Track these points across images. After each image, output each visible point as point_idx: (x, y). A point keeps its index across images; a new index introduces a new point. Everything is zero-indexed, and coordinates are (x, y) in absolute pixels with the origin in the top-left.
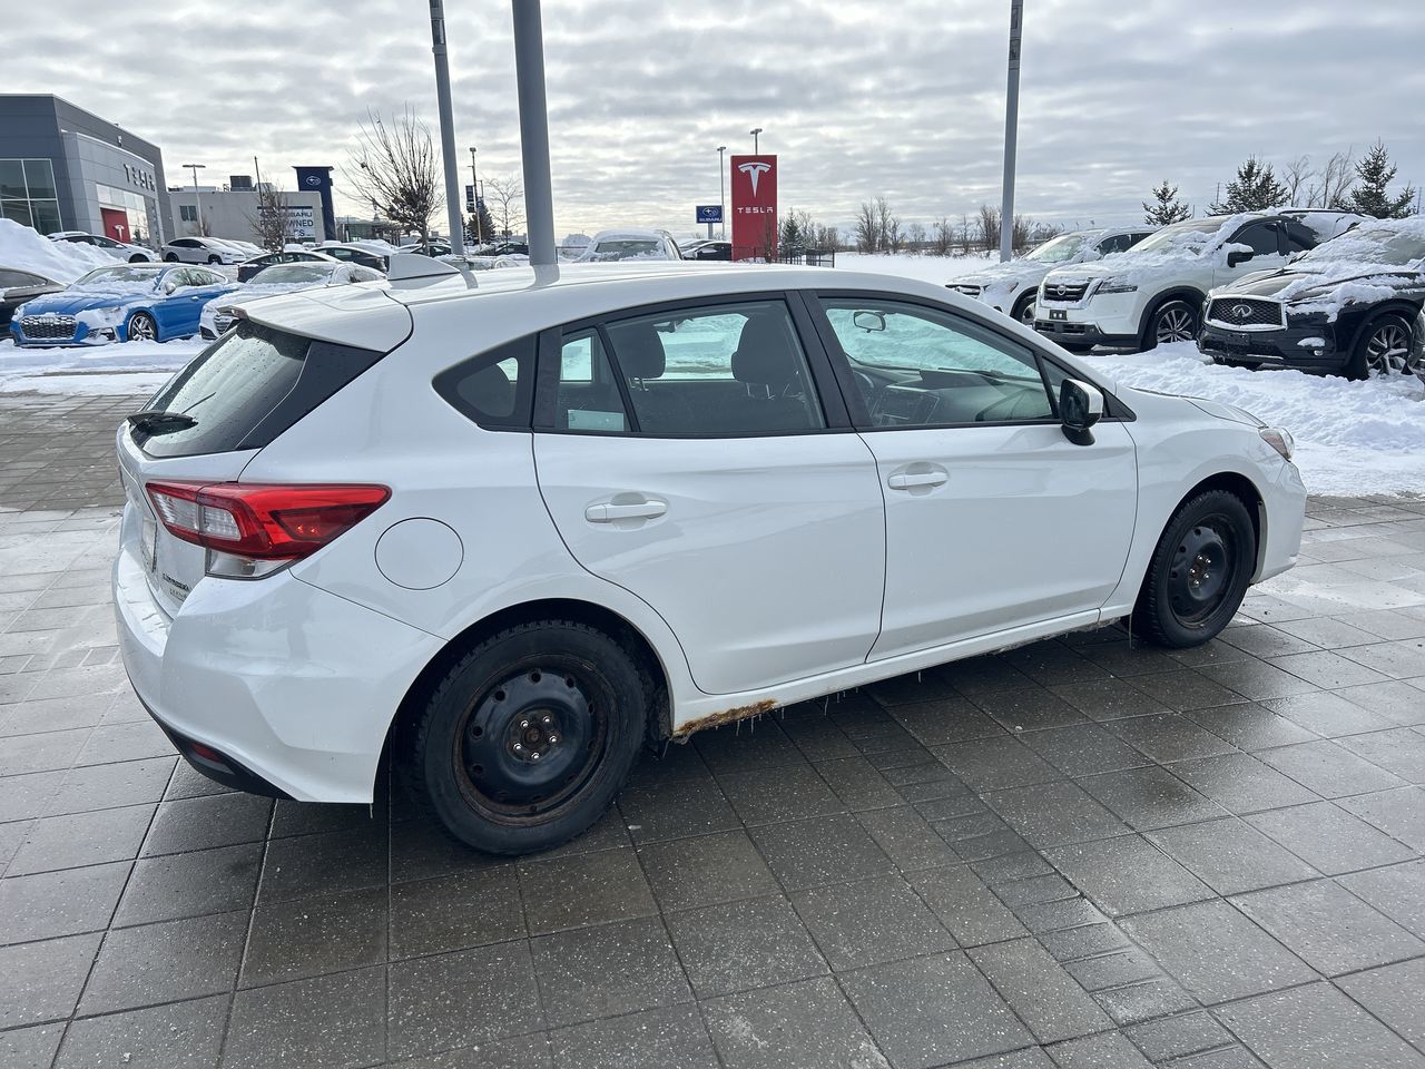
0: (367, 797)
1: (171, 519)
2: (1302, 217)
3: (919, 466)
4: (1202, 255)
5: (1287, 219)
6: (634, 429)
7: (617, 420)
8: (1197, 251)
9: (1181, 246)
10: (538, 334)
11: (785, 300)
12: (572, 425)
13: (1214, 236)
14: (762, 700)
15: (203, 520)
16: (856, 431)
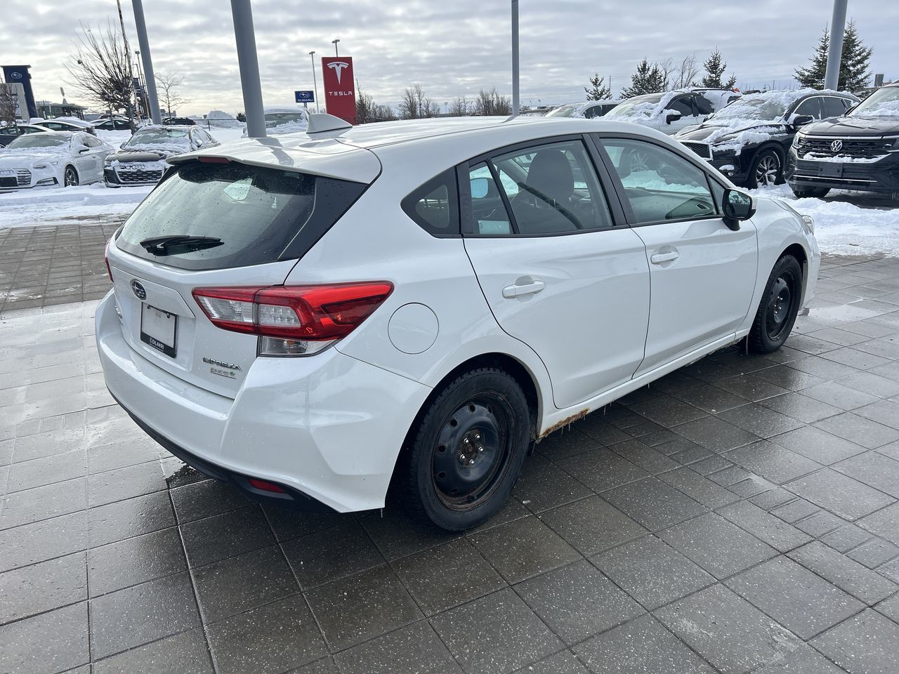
0: (381, 504)
1: (216, 316)
2: (704, 93)
3: (664, 248)
4: (652, 117)
5: (695, 95)
6: (516, 232)
7: (504, 226)
8: (649, 115)
9: (639, 112)
10: (455, 167)
11: (583, 140)
12: (482, 231)
13: (657, 105)
14: (583, 409)
15: (257, 315)
16: (630, 227)
